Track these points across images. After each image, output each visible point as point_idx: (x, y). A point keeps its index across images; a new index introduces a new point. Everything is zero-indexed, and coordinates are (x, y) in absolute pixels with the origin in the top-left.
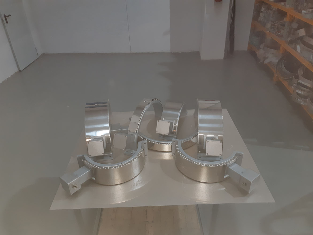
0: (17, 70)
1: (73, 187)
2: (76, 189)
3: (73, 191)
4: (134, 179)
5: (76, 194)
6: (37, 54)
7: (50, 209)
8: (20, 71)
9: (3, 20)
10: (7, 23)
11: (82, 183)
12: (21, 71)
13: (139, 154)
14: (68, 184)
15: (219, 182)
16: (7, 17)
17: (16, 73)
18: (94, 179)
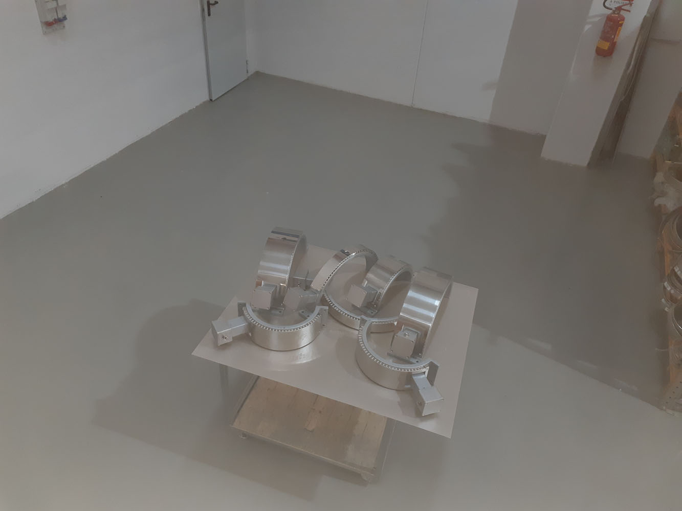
0: (207, 98)
1: (223, 337)
2: (225, 341)
3: (221, 342)
4: (301, 349)
5: (226, 346)
6: (247, 72)
7: (193, 354)
8: (211, 100)
9: (203, 10)
10: (209, 15)
11: (234, 336)
12: (213, 100)
13: (314, 320)
14: (218, 333)
15: (396, 390)
16: (211, 6)
17: (204, 102)
18: (250, 334)
